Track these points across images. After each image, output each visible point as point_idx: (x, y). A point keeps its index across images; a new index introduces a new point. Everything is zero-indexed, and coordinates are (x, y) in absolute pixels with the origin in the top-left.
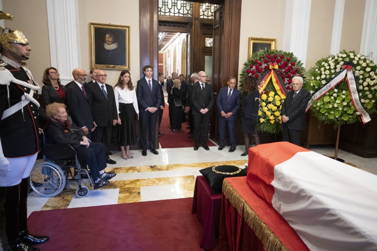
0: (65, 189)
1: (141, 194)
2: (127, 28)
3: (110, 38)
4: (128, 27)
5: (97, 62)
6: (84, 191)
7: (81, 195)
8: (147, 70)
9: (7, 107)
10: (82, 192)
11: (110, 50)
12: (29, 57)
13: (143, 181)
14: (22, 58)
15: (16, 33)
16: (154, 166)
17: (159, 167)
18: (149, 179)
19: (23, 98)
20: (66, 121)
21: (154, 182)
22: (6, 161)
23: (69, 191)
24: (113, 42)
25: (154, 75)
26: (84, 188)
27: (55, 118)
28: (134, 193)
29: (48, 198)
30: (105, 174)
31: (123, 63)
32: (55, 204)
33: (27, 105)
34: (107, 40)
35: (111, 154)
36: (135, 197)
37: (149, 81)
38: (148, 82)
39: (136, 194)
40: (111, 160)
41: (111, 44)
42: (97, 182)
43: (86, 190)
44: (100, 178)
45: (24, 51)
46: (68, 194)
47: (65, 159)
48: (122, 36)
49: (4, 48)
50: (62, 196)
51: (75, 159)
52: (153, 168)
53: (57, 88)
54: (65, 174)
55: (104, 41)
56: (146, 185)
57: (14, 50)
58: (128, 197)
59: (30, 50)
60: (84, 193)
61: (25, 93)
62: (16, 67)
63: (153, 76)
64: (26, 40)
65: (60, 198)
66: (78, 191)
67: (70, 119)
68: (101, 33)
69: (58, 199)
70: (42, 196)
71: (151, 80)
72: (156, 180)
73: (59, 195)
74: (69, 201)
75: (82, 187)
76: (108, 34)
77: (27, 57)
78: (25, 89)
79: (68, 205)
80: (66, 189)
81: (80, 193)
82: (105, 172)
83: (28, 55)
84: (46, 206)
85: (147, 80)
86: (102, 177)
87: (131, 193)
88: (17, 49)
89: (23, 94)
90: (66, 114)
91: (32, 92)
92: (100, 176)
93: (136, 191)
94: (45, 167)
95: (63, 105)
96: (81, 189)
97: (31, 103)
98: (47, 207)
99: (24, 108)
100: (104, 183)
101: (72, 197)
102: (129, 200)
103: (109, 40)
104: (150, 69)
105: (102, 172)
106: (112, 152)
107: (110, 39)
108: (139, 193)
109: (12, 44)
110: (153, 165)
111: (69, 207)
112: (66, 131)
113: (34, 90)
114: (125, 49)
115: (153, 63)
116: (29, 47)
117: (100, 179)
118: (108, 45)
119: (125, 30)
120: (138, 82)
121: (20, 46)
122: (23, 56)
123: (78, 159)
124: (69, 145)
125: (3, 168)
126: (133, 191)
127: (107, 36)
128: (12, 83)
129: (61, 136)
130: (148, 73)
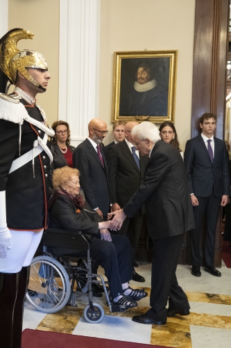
0: (68, 304)
1: (192, 336)
2: (173, 55)
3: (145, 72)
4: (175, 52)
5: (121, 113)
6: (96, 312)
7: (91, 318)
8: (205, 121)
9: (17, 157)
10: (94, 315)
11: (143, 93)
12: (46, 88)
13: (195, 316)
14: (39, 89)
15: (35, 55)
16: (214, 295)
17: (223, 298)
18: (205, 315)
19: (36, 143)
20: (77, 196)
21: (215, 322)
22: (9, 233)
23: (74, 310)
24: (149, 80)
25: (217, 132)
26: (97, 308)
27: (64, 189)
28: (178, 332)
29: (45, 315)
30: (130, 291)
31: (164, 112)
32: (54, 325)
33: (38, 156)
34: (139, 76)
35: (137, 266)
36: (181, 340)
37: (209, 141)
38: (206, 144)
39: (182, 336)
40: (137, 274)
41: (146, 82)
42: (116, 300)
43: (99, 310)
44: (122, 293)
45: (41, 78)
46: (71, 314)
47: (72, 255)
48: (164, 68)
49: (21, 76)
50: (63, 315)
51: (86, 256)
52: (210, 297)
53: (64, 150)
54: (70, 279)
55: (135, 79)
56: (201, 324)
57: (31, 78)
58: (168, 338)
59: (49, 78)
60: (96, 315)
61: (39, 137)
62: (30, 103)
63: (215, 132)
64: (46, 64)
65: (62, 317)
66: (88, 311)
67: (82, 193)
68: (130, 67)
69: (58, 318)
70: (37, 310)
71: (212, 138)
72: (219, 319)
73: (59, 313)
74: (74, 325)
75: (94, 304)
76: (142, 67)
77: (44, 87)
78: (39, 131)
79: (73, 329)
80: (70, 305)
81: (90, 314)
82: (129, 288)
83: (46, 86)
84: (42, 324)
85: (205, 138)
86: (126, 293)
87: (173, 332)
88: (35, 77)
89: (37, 139)
90: (79, 186)
91: (46, 138)
92: (122, 292)
93: (181, 329)
94: (44, 264)
95: (76, 171)
96: (92, 308)
97: (44, 153)
98: (44, 326)
99: (35, 158)
100: (128, 303)
101: (78, 319)
102: (170, 341)
103: (143, 76)
104: (211, 120)
105: (125, 286)
106: (137, 262)
107: (145, 75)
108: (188, 335)
109: (30, 70)
110: (211, 292)
111: (74, 333)
112: (78, 211)
113: (49, 136)
114: (167, 89)
115: (216, 110)
116: (47, 74)
117: (121, 297)
118: (141, 84)
119: (169, 58)
120: (188, 143)
121: (38, 73)
122: (40, 87)
123: (91, 256)
124: (80, 233)
125: (4, 244)
126: (177, 329)
127: (140, 69)
128: (25, 122)
129: (71, 217)
130: (207, 127)
